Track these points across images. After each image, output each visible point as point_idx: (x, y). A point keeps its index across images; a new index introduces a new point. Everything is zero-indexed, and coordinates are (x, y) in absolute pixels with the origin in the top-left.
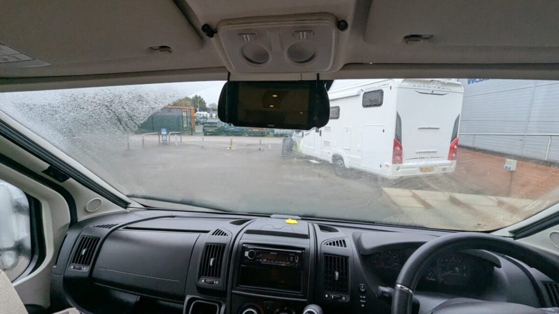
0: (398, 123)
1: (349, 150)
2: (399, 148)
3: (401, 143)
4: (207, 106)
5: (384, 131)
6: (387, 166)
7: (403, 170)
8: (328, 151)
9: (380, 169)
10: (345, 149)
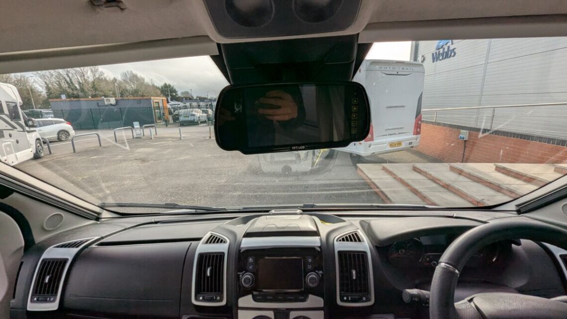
4: (179, 94)
6: (360, 143)
7: (374, 146)
9: (354, 147)
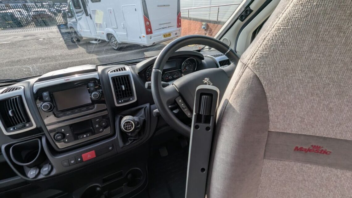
0: (144, 3)
1: (117, 28)
2: (148, 23)
3: (148, 18)
5: (136, 10)
6: (144, 37)
7: (154, 38)
8: (103, 32)
9: (140, 40)
10: (113, 28)
